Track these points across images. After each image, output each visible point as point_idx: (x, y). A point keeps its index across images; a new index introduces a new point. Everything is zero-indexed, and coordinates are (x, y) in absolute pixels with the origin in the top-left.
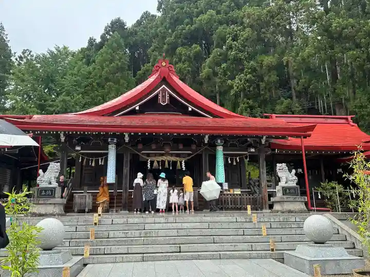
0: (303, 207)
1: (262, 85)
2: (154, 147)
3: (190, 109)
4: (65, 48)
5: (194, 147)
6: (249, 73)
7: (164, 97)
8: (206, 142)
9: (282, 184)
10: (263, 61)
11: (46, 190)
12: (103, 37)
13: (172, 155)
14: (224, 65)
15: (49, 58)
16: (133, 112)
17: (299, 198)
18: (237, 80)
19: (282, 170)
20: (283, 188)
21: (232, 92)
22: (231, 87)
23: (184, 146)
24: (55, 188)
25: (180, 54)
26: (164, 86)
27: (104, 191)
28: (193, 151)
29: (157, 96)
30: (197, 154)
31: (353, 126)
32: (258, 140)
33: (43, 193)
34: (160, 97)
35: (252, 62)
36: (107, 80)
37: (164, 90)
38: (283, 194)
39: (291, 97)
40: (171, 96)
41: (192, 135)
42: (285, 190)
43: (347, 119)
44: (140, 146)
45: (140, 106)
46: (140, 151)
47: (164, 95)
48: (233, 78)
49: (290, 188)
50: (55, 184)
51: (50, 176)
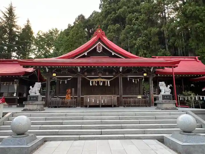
0: (175, 106)
1: (151, 42)
2: (93, 74)
3: (113, 54)
4: (56, 29)
5: (114, 74)
6: (144, 37)
7: (99, 48)
8: (121, 71)
10: (151, 30)
11: (33, 97)
12: (74, 23)
13: (102, 78)
14: (131, 33)
15: (49, 34)
16: (84, 56)
17: (172, 101)
18: (138, 40)
19: (162, 85)
20: (163, 95)
21: (136, 46)
22: (135, 44)
23: (109, 73)
24: (38, 96)
25: (110, 28)
26: (99, 42)
27: (68, 97)
28: (114, 76)
29: (96, 48)
30: (116, 78)
31: (199, 62)
32: (148, 69)
33: (32, 99)
34: (98, 48)
35: (145, 31)
36: (75, 42)
37: (99, 45)
38: (163, 99)
39: (165, 48)
40: (103, 47)
41: (113, 67)
42: (164, 97)
43: (195, 58)
44: (86, 74)
45: (88, 53)
46: (86, 76)
47: (99, 47)
48: (136, 40)
49: (167, 96)
50: (38, 94)
51: (35, 89)
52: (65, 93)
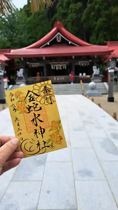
1: (111, 23)
2: (54, 61)
3: (70, 43)
5: (68, 60)
8: (73, 58)
9: (94, 73)
10: (112, 10)
11: (20, 77)
16: (47, 46)
18: (99, 22)
21: (96, 28)
22: (96, 25)
23: (65, 60)
26: (59, 33)
29: (56, 38)
34: (57, 38)
35: (106, 11)
36: (38, 25)
37: (59, 35)
38: (94, 77)
40: (62, 38)
42: (96, 76)
44: (49, 61)
45: (50, 43)
47: (59, 37)
48: (97, 20)
50: (22, 76)
51: (20, 73)
52: (36, 75)
